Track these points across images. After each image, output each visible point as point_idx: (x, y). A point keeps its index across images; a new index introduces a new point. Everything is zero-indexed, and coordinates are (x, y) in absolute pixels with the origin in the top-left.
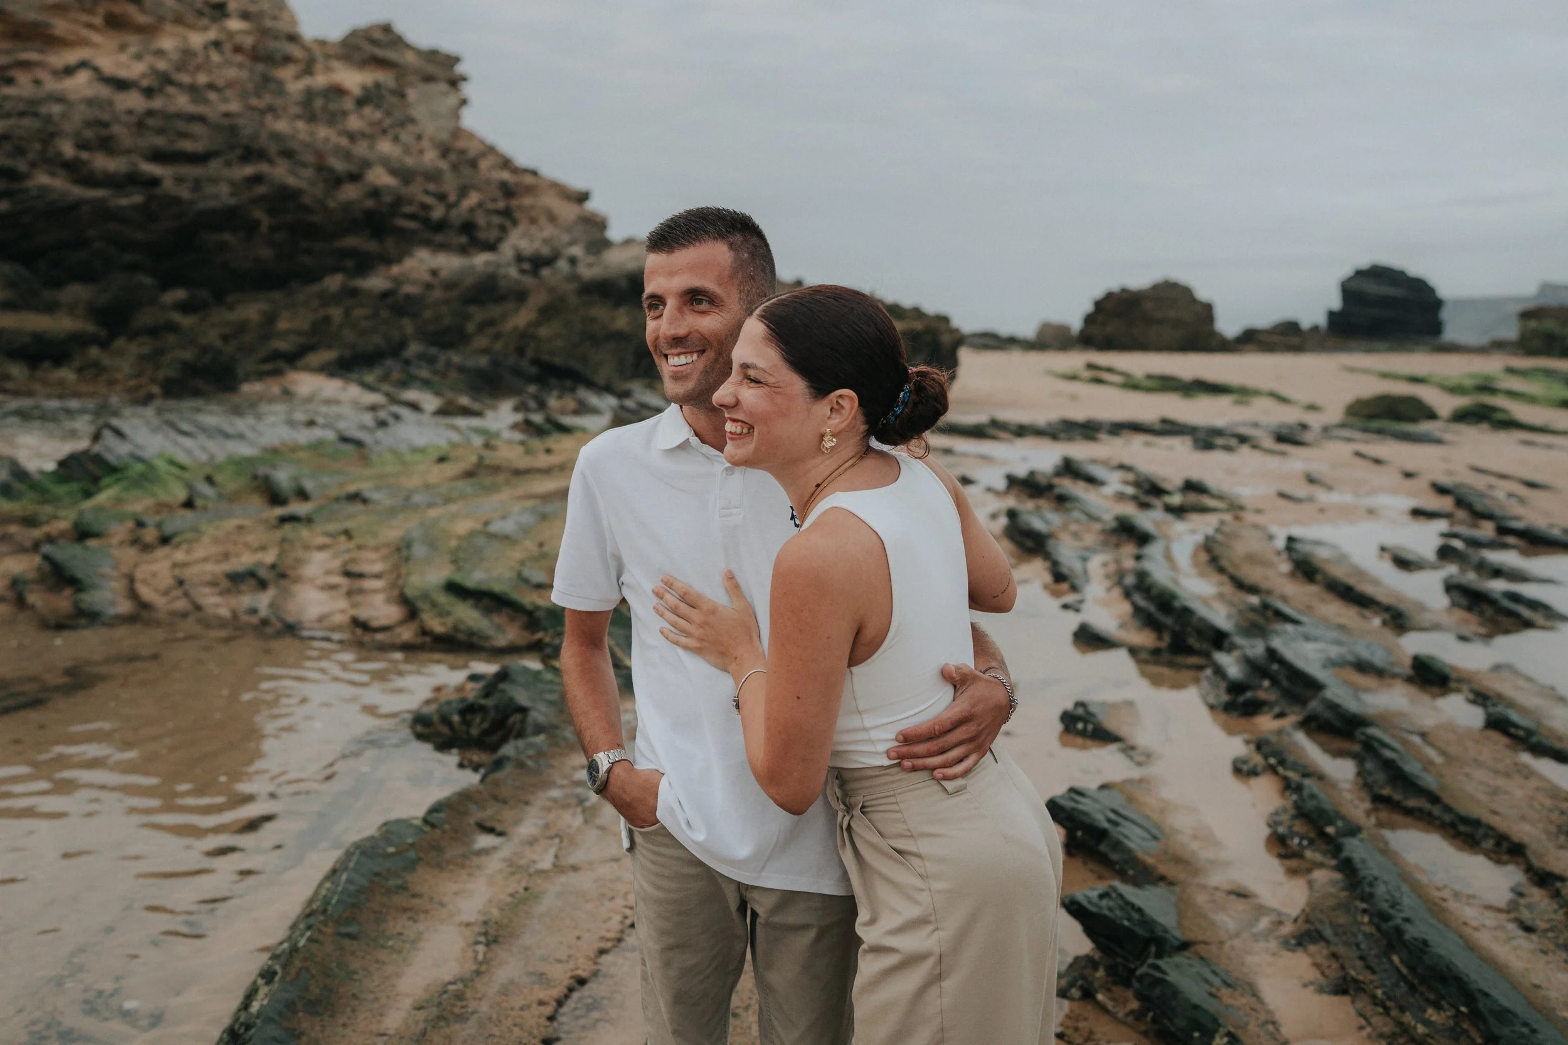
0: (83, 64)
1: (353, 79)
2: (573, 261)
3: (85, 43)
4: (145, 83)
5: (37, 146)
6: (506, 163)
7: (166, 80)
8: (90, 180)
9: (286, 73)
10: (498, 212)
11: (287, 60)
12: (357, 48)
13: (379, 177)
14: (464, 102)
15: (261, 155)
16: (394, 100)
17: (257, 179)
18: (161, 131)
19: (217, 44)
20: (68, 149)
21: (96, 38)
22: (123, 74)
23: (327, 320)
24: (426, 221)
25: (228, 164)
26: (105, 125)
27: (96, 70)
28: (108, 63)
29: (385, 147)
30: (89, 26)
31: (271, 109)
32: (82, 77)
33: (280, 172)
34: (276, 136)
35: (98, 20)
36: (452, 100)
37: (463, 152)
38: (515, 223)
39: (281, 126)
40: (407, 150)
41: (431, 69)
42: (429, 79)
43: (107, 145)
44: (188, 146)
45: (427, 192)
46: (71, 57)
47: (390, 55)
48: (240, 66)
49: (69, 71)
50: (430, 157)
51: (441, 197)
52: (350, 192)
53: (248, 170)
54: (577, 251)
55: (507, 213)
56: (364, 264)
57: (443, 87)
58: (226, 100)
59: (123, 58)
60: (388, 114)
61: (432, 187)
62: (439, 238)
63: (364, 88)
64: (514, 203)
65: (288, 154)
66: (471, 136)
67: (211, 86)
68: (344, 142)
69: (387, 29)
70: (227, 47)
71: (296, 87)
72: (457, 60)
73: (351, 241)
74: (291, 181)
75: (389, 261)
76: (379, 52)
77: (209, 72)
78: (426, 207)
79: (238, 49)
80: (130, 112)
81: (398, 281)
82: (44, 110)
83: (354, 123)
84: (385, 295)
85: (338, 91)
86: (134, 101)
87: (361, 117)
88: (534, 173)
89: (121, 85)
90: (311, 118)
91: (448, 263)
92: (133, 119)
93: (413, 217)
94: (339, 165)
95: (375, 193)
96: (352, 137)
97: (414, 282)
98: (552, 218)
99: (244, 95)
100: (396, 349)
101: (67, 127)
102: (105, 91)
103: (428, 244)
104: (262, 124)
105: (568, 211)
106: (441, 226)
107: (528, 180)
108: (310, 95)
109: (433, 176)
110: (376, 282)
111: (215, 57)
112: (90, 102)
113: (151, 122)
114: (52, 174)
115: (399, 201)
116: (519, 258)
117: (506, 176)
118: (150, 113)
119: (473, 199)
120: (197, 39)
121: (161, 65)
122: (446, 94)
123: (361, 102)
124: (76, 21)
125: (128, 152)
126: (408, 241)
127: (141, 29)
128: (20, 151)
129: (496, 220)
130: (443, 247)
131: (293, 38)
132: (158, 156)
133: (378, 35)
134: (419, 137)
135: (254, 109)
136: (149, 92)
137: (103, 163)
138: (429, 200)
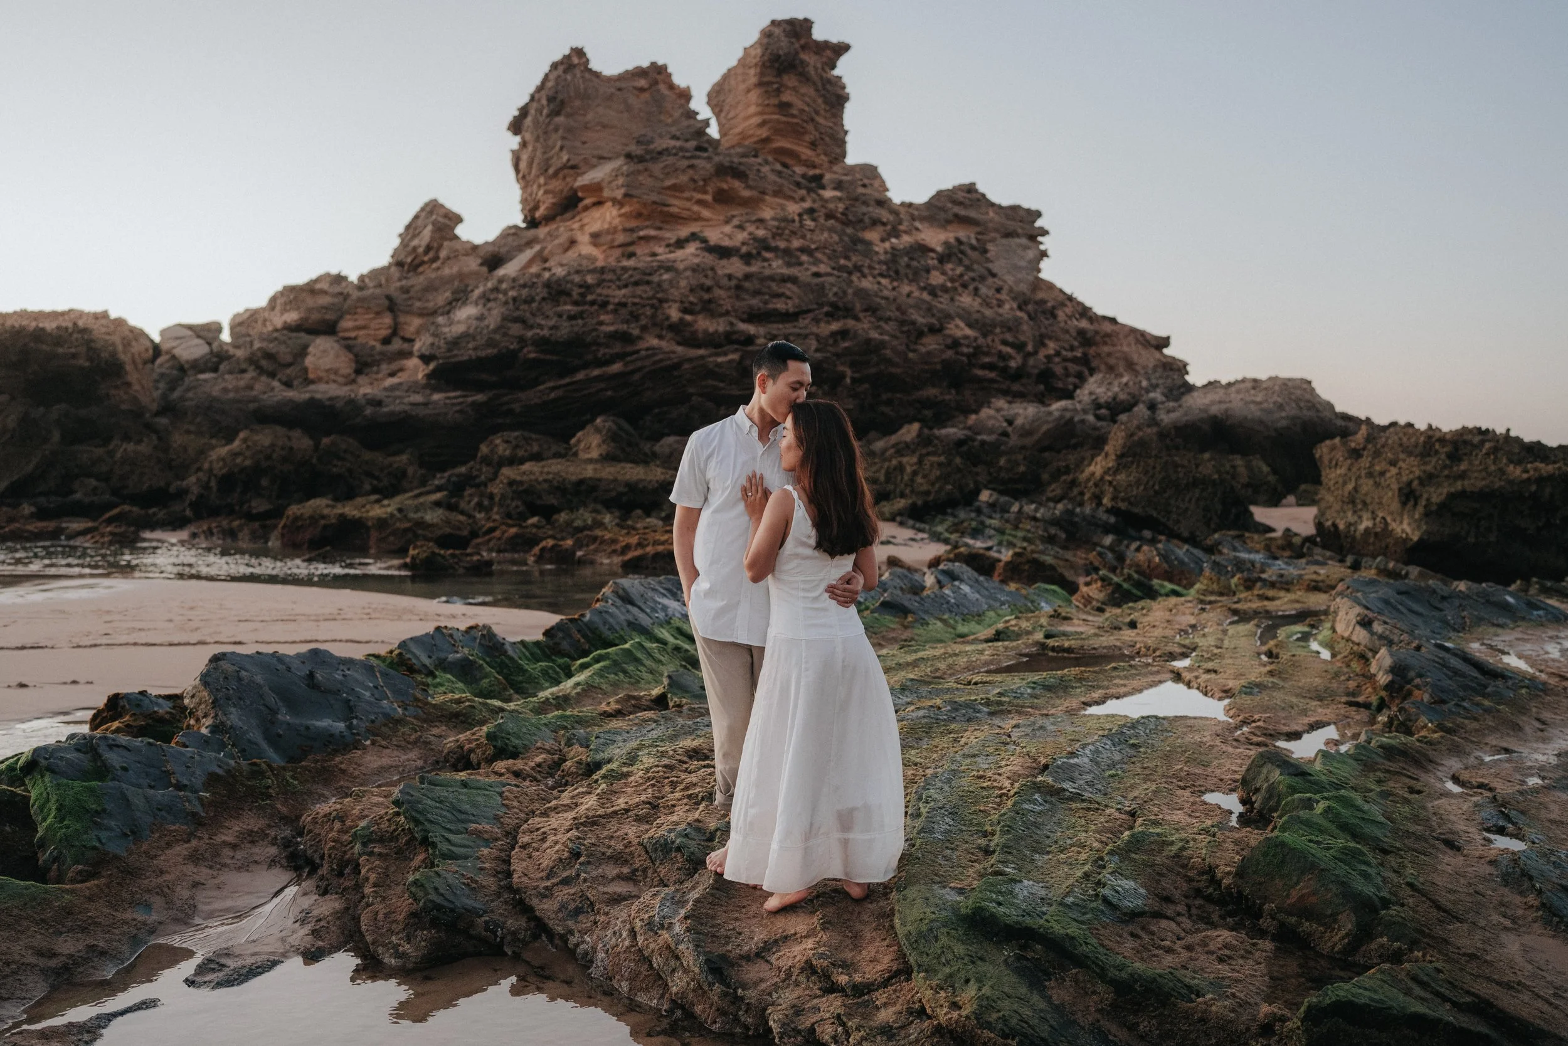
0: (694, 237)
1: (935, 237)
2: (1152, 406)
3: (698, 218)
4: (744, 249)
5: (649, 311)
6: (1084, 312)
7: (763, 245)
8: (692, 341)
9: (873, 235)
10: (1074, 360)
11: (876, 222)
12: (943, 209)
13: (959, 329)
14: (1044, 254)
15: (847, 311)
16: (974, 255)
17: (844, 334)
18: (757, 293)
19: (811, 211)
20: (674, 314)
21: (706, 213)
22: (726, 243)
23: (901, 468)
24: (1004, 371)
25: (817, 321)
26: (709, 289)
27: (704, 241)
28: (714, 236)
29: (966, 300)
30: (700, 202)
31: (858, 268)
32: (691, 248)
33: (865, 327)
34: (861, 293)
35: (708, 198)
36: (1031, 254)
37: (1043, 302)
38: (1092, 371)
39: (867, 284)
40: (986, 303)
41: (1012, 225)
42: (1008, 235)
43: (708, 308)
44: (780, 305)
45: (1005, 343)
46: (684, 232)
47: (972, 214)
48: (831, 230)
49: (680, 244)
50: (1008, 309)
51: (1020, 347)
52: (931, 344)
53: (835, 326)
54: (1157, 395)
55: (1085, 361)
56: (941, 415)
57: (1024, 241)
58: (817, 262)
59: (728, 229)
60: (968, 268)
61: (1009, 337)
62: (1016, 387)
63: (946, 244)
64: (1092, 351)
65: (872, 310)
66: (1050, 286)
67: (802, 250)
68: (926, 296)
69: (971, 189)
70: (821, 214)
71: (881, 248)
72: (1038, 214)
73: (931, 392)
74: (874, 335)
75: (967, 411)
76: (963, 212)
77: (804, 237)
78: (1003, 357)
79: (829, 216)
80: (730, 277)
81: (975, 430)
82: (655, 278)
83: (936, 278)
84: (960, 443)
85: (923, 249)
86: (735, 267)
87: (944, 273)
88: (1113, 321)
89: (723, 252)
90: (896, 276)
91: (1026, 412)
92: (733, 283)
93: (991, 367)
94: (921, 320)
95: (955, 344)
96: (933, 291)
97: (991, 431)
98: (1130, 366)
99: (833, 256)
100: (969, 499)
101: (675, 293)
102: (709, 259)
103: (1005, 393)
104: (850, 283)
105: (1146, 358)
106: (1018, 375)
107: (1107, 327)
108: (895, 253)
109: (1011, 327)
110: (952, 432)
111: (809, 223)
112: (695, 269)
113: (747, 285)
114: (660, 337)
115: (978, 351)
116: (1097, 405)
117: (1084, 324)
118: (748, 277)
119: (1052, 346)
120: (793, 208)
121: (761, 233)
122: (1026, 248)
123: (942, 259)
124: (689, 199)
125: (727, 313)
126: (986, 391)
127: (745, 203)
128: (635, 317)
129: (1073, 368)
130: (1021, 396)
131: (883, 203)
132: (753, 317)
133: (960, 196)
134: (999, 290)
135: (841, 268)
136: (747, 258)
137: (705, 324)
138: (1008, 350)
